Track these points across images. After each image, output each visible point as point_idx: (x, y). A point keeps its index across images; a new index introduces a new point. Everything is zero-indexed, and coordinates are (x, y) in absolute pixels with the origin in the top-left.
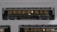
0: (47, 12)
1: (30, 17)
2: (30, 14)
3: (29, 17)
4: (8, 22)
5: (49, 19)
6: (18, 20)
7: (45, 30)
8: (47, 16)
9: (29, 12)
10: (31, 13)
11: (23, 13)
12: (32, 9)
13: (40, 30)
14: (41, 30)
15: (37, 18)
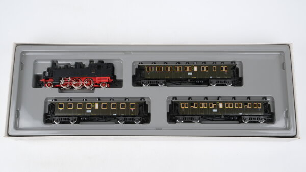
0: (226, 70)
1: (191, 79)
2: (191, 74)
3: (189, 80)
4: (144, 92)
5: (232, 86)
6: (166, 87)
7: (224, 105)
8: (226, 77)
9: (190, 70)
10: (193, 71)
11: (177, 72)
12: (195, 64)
13: (213, 105)
14: (215, 106)
15: (207, 83)
